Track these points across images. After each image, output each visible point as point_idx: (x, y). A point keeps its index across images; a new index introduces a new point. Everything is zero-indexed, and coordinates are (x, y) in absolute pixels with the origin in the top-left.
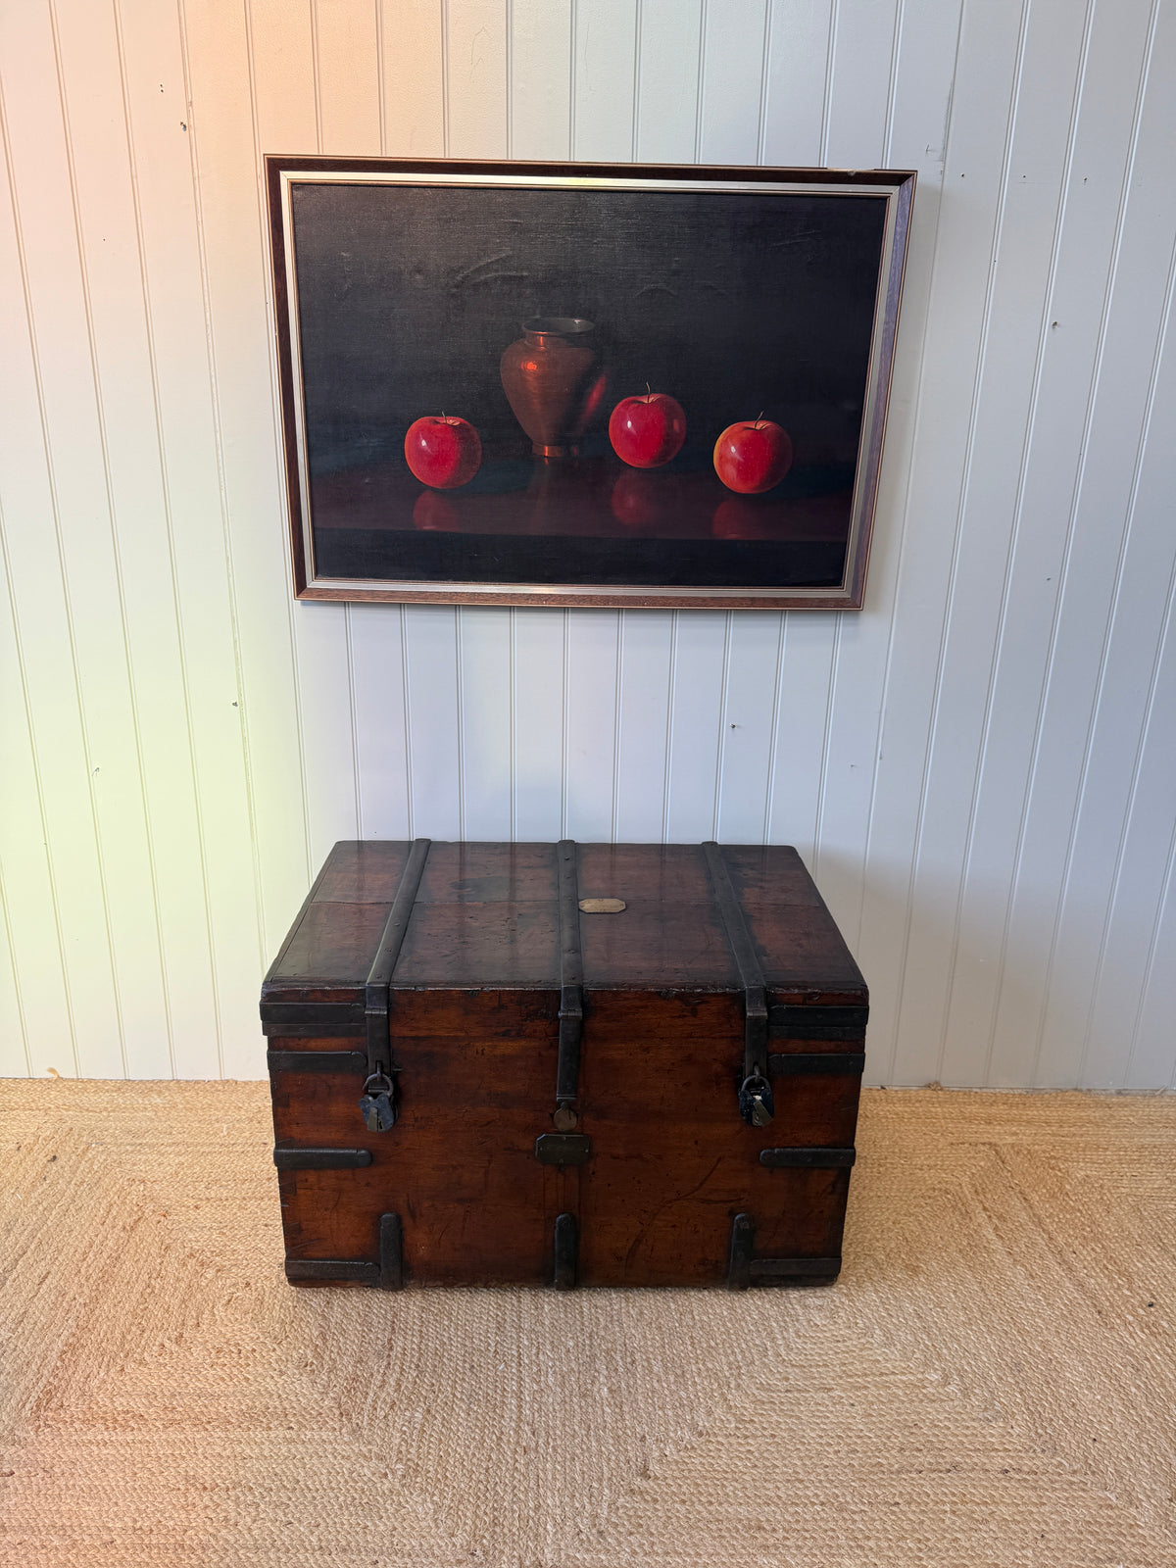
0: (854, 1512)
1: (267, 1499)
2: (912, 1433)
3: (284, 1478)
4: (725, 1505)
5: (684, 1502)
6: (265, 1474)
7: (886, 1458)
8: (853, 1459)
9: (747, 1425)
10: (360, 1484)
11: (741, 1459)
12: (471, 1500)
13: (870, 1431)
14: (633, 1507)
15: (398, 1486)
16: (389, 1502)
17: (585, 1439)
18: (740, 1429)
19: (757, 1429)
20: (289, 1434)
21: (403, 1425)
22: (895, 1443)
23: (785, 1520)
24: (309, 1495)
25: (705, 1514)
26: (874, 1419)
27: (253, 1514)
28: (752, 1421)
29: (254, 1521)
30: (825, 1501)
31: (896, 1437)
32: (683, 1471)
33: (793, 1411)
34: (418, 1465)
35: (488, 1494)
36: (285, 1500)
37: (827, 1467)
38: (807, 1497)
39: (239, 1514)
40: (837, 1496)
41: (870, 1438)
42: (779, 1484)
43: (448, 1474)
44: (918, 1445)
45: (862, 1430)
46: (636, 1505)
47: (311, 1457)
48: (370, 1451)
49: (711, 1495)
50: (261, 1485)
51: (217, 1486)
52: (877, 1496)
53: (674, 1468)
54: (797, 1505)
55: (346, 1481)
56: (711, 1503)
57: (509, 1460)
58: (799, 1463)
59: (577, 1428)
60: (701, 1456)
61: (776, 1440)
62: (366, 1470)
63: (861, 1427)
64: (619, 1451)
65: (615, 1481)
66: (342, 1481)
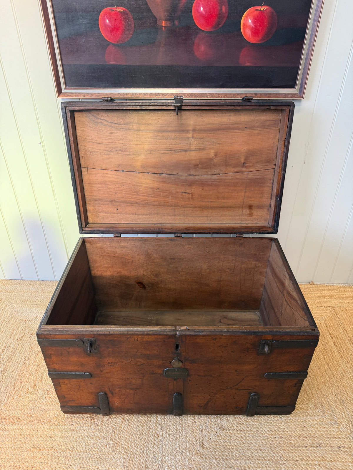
0: (281, 464)
1: (63, 455)
2: (303, 430)
3: (69, 446)
4: (232, 460)
5: (217, 459)
6: (62, 444)
7: (293, 441)
8: (281, 441)
9: (241, 426)
10: (97, 449)
11: (239, 440)
12: (138, 457)
13: (288, 429)
14: (198, 461)
15: (111, 451)
16: (107, 457)
17: (181, 431)
18: (238, 427)
19: (245, 427)
20: (72, 427)
21: (114, 424)
22: (297, 434)
23: (255, 467)
24: (78, 454)
25: (224, 464)
26: (289, 424)
27: (57, 461)
28: (243, 424)
29: (58, 464)
30: (270, 459)
31: (297, 432)
32: (217, 445)
33: (258, 420)
34: (118, 441)
35: (144, 455)
36: (69, 455)
37: (271, 444)
38: (263, 457)
39: (52, 461)
40: (275, 457)
41: (287, 432)
42: (252, 451)
43: (129, 446)
44: (305, 435)
45: (284, 428)
46: (199, 460)
47: (79, 437)
48: (101, 435)
49: (227, 456)
50: (60, 449)
51: (45, 449)
52: (290, 457)
53: (214, 444)
54: (259, 460)
55: (92, 448)
56: (227, 459)
57: (152, 440)
58: (260, 442)
59: (178, 426)
60: (224, 439)
61: (252, 432)
62: (99, 444)
63: (284, 427)
64: (193, 436)
65: (191, 449)
66: (90, 448)
